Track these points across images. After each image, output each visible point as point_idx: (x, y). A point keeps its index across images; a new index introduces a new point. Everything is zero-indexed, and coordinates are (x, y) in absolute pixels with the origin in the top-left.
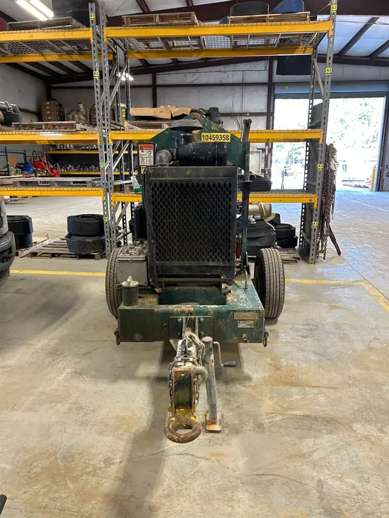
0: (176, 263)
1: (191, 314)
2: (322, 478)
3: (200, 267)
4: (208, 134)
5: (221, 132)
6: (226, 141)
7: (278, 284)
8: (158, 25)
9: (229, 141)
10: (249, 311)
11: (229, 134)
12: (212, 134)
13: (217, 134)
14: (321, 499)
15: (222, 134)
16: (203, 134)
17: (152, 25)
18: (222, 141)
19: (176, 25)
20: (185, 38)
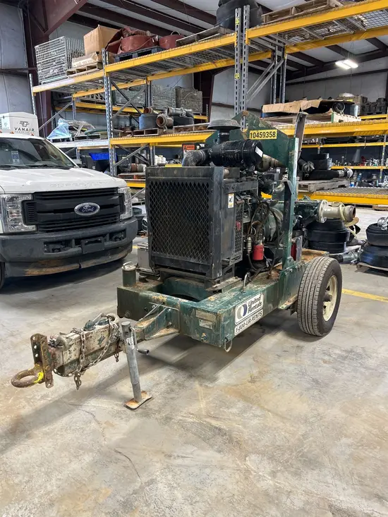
0: (168, 256)
1: (164, 303)
2: (159, 479)
3: (185, 262)
4: (255, 131)
5: (269, 129)
6: (272, 138)
7: (311, 297)
8: (295, 17)
9: (276, 138)
10: (208, 312)
11: (276, 131)
12: (260, 131)
13: (264, 131)
14: (135, 492)
15: (269, 131)
16: (251, 132)
17: (289, 18)
18: (269, 138)
19: (312, 13)
20: (330, 23)
